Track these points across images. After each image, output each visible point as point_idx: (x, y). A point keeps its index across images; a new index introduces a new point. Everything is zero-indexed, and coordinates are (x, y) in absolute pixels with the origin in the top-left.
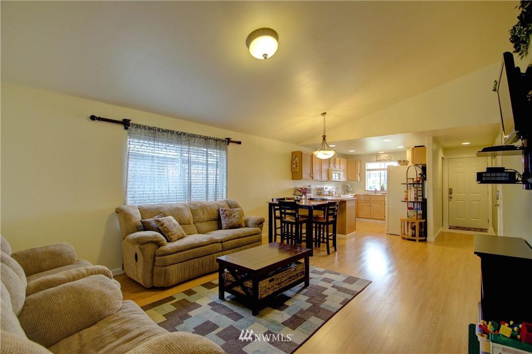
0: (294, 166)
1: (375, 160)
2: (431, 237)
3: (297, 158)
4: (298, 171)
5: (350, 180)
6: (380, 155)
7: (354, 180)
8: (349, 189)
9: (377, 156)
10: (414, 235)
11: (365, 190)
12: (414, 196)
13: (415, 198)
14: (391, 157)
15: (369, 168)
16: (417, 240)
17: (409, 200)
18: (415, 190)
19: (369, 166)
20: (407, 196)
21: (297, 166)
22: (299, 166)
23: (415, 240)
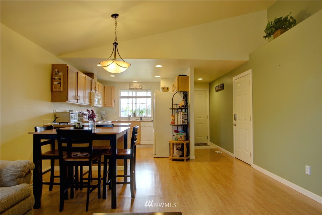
0: (55, 83)
1: (129, 89)
2: (192, 156)
3: (60, 74)
4: (62, 90)
5: (106, 107)
6: (133, 84)
7: (110, 107)
8: (103, 116)
9: (130, 84)
10: (182, 156)
11: (119, 117)
12: (182, 120)
13: (183, 121)
14: (142, 87)
15: (122, 95)
16: (185, 160)
17: (176, 123)
18: (182, 115)
19: (123, 94)
20: (174, 120)
21: (60, 83)
22: (64, 83)
23: (183, 160)
